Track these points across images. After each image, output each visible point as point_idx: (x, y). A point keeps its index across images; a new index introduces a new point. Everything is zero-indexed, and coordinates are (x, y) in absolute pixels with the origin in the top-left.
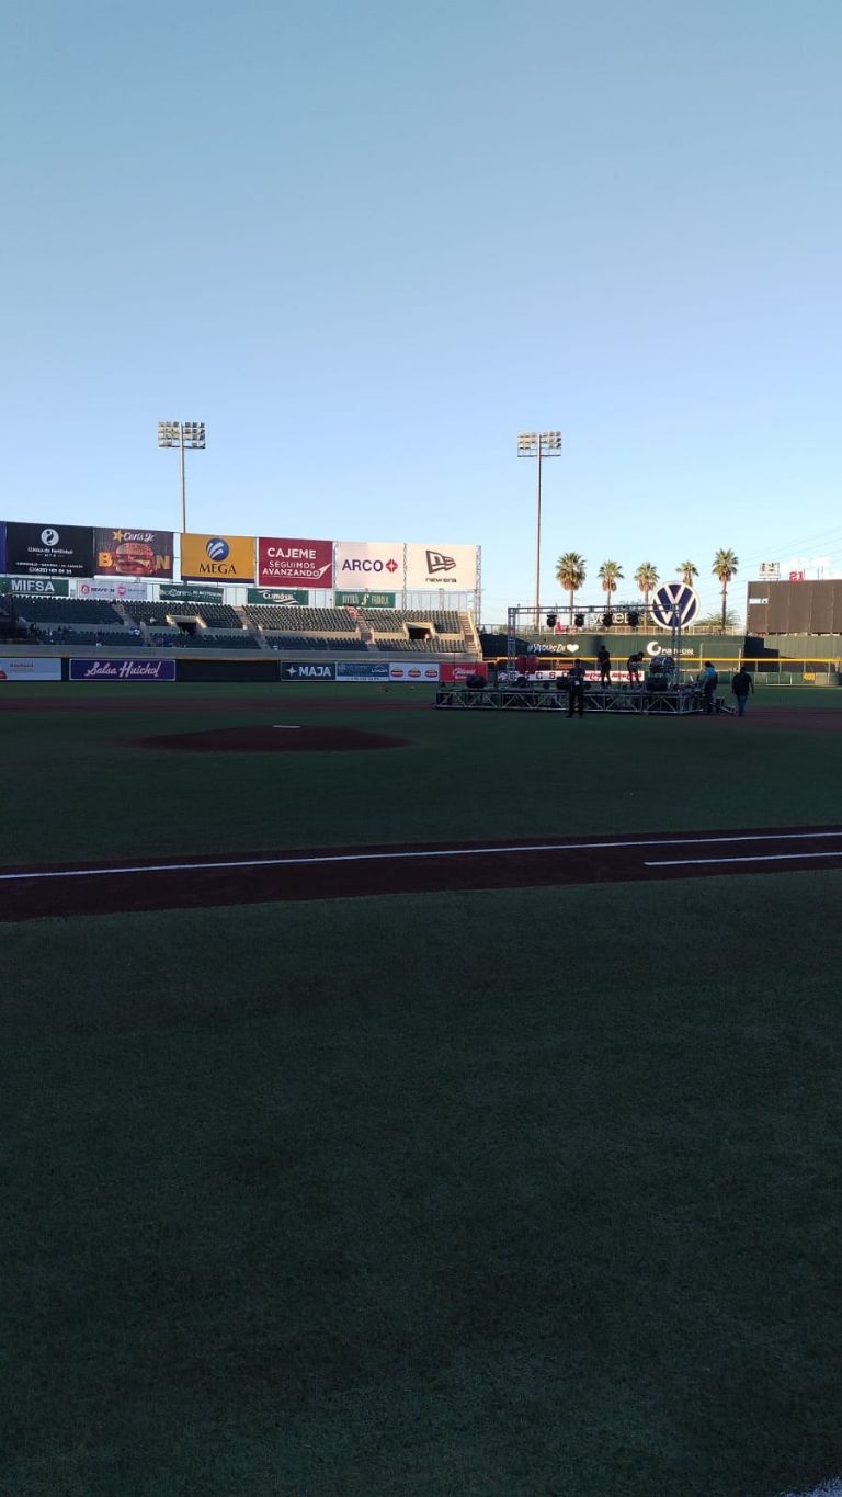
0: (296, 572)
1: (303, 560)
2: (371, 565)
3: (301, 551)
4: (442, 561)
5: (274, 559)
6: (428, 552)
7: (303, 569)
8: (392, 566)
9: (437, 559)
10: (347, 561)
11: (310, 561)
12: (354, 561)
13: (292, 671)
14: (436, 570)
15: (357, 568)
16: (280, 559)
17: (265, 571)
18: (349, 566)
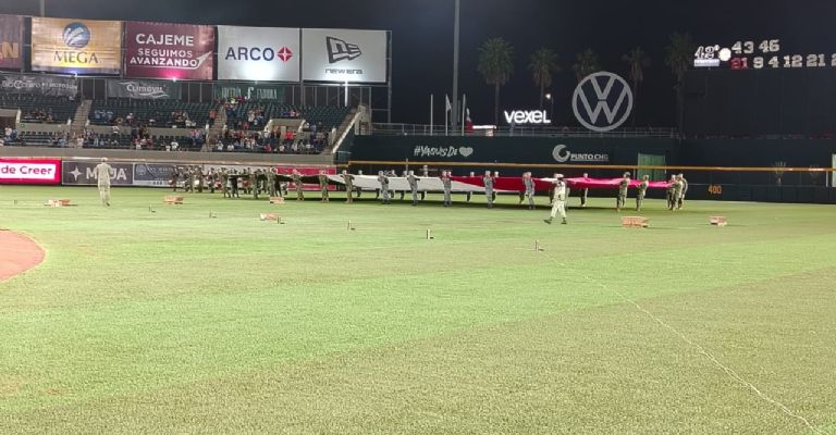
0: (170, 61)
1: (178, 47)
2: (260, 54)
3: (176, 37)
4: (344, 49)
5: (144, 46)
6: (328, 39)
7: (178, 58)
8: (285, 54)
9: (339, 46)
10: (231, 49)
11: (187, 49)
12: (240, 49)
13: (76, 173)
14: (338, 59)
15: (243, 57)
16: (151, 46)
17: (133, 61)
18: (233, 55)
